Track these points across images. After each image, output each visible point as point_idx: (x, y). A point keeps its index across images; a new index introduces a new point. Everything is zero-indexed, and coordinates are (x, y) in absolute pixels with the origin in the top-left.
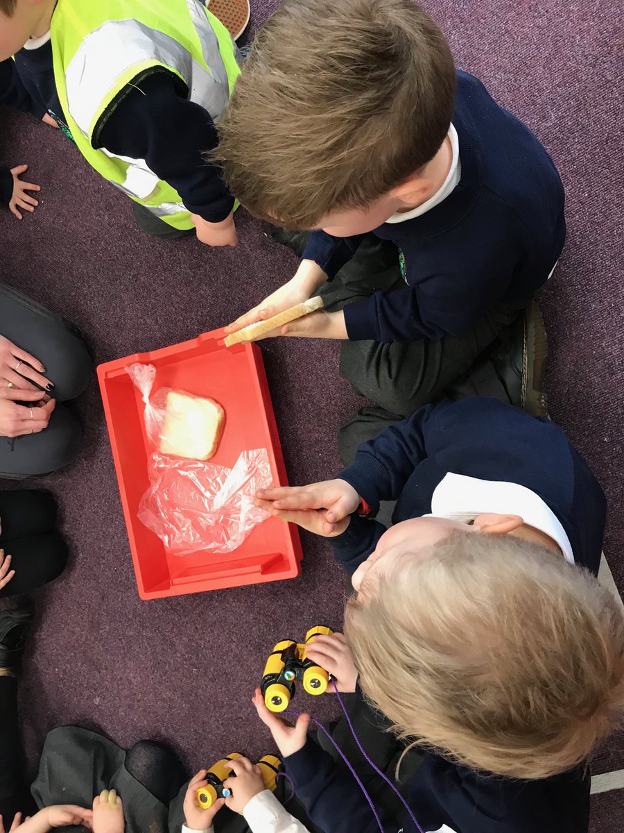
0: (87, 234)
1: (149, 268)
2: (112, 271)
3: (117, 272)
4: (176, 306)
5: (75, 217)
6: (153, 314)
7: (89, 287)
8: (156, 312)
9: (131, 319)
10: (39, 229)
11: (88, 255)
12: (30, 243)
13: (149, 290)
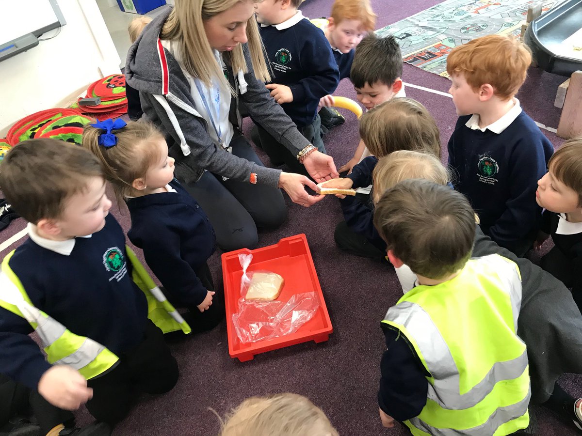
0: (364, 344)
1: (364, 395)
2: (349, 370)
3: (350, 374)
4: (349, 426)
5: (370, 332)
6: (337, 411)
7: (333, 359)
8: (339, 412)
9: (326, 397)
10: (351, 311)
11: (352, 350)
12: (341, 309)
13: (350, 401)
